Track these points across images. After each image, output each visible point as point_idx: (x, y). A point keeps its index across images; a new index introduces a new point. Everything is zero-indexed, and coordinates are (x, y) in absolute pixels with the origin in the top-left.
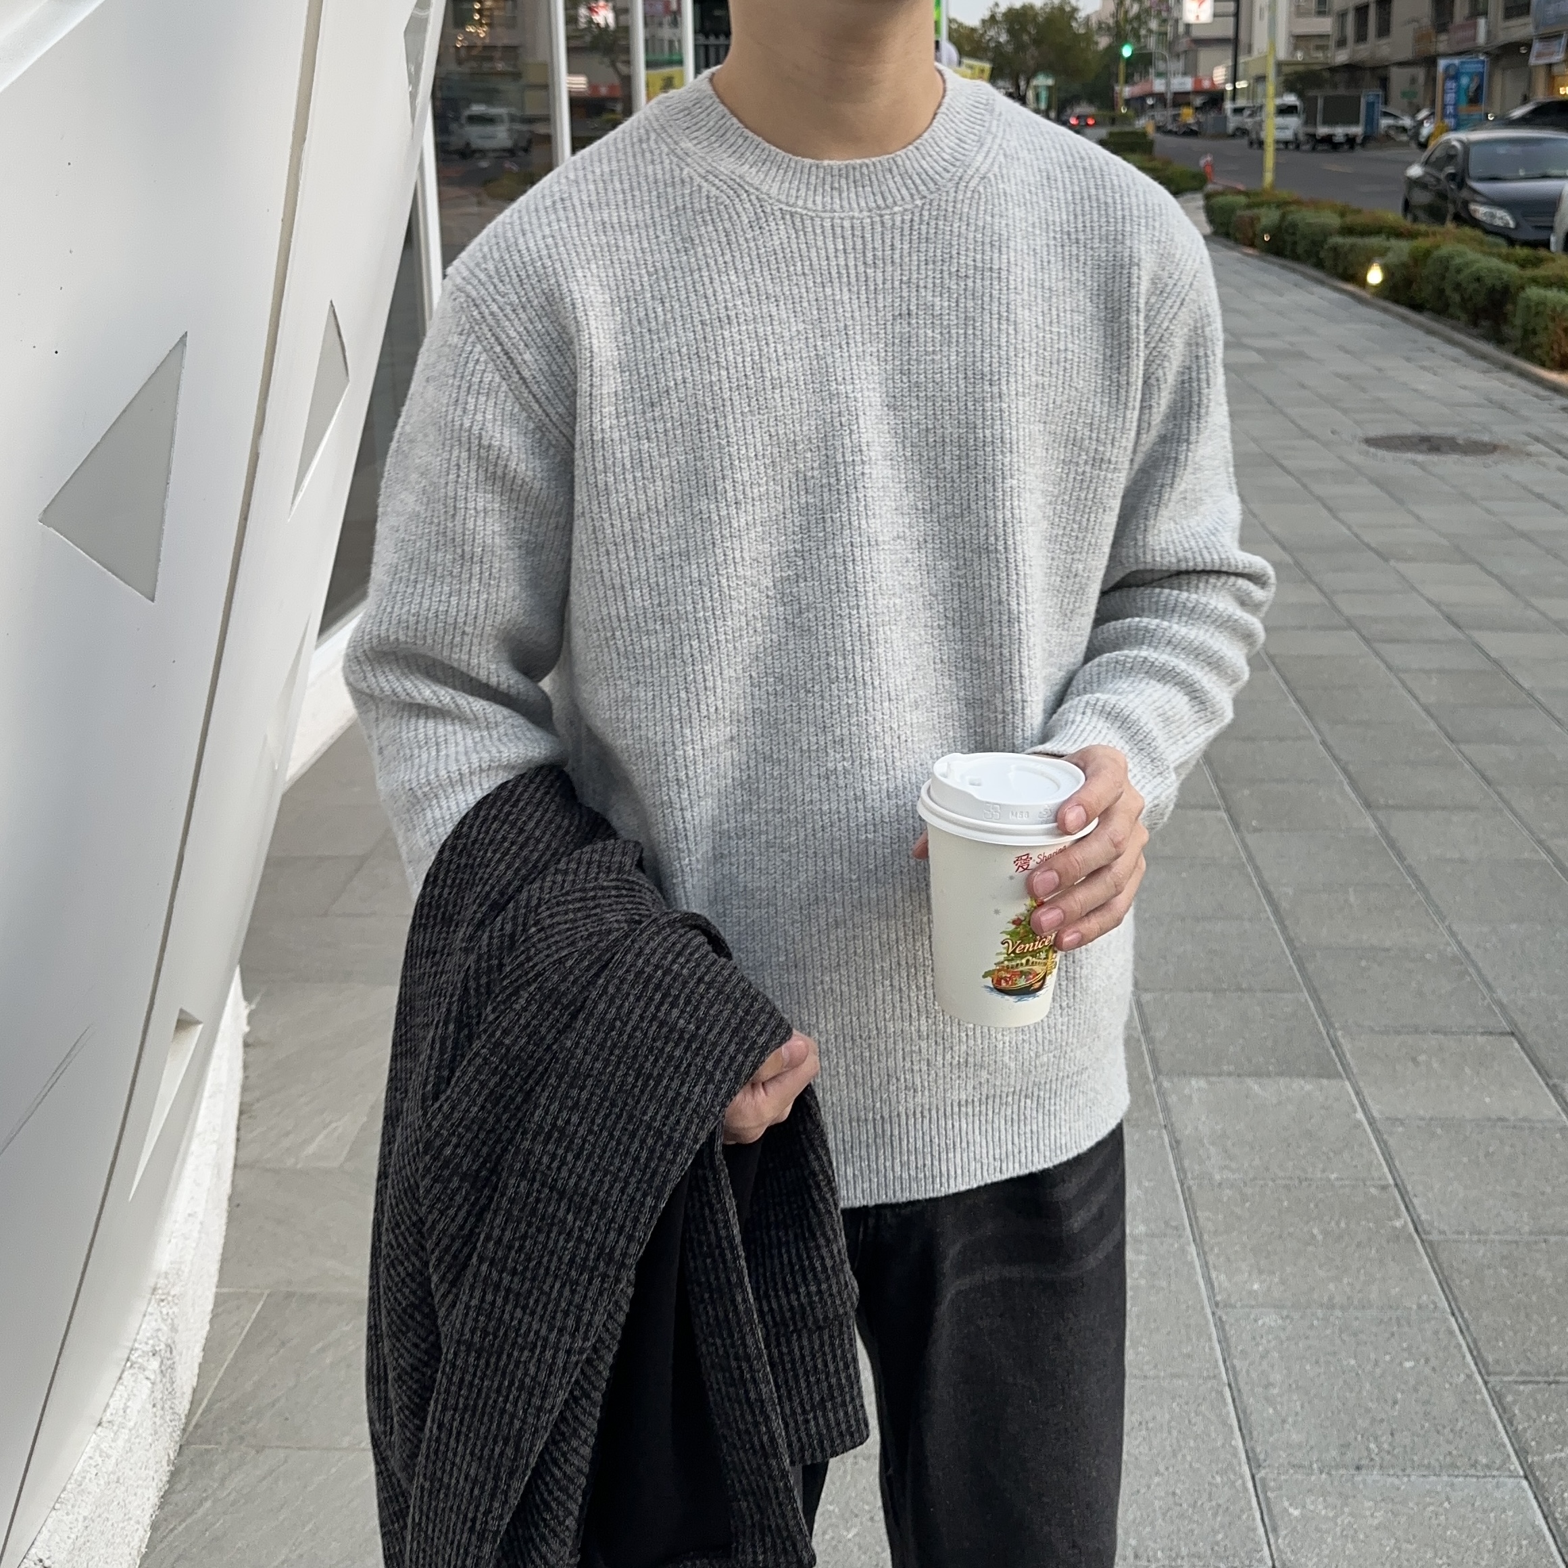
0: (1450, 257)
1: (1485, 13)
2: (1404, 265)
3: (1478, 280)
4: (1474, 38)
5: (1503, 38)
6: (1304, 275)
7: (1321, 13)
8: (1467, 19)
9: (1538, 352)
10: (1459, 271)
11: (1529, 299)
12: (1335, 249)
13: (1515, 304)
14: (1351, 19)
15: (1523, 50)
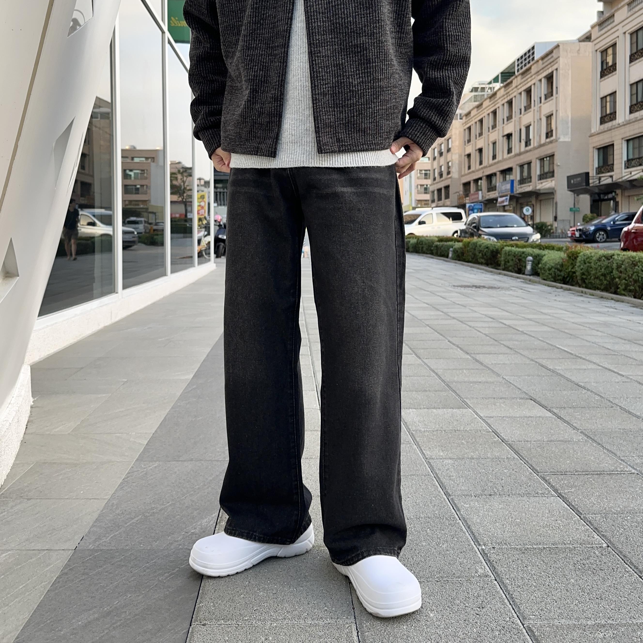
0: (476, 243)
1: (481, 190)
2: (461, 248)
3: (487, 248)
4: (478, 198)
5: (487, 198)
6: (427, 257)
7: (426, 193)
8: (475, 192)
9: (510, 268)
10: (480, 246)
11: (506, 251)
12: (437, 246)
13: (501, 254)
14: (436, 192)
15: (495, 202)
